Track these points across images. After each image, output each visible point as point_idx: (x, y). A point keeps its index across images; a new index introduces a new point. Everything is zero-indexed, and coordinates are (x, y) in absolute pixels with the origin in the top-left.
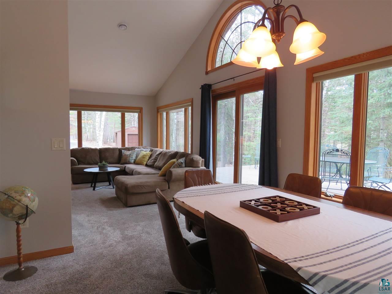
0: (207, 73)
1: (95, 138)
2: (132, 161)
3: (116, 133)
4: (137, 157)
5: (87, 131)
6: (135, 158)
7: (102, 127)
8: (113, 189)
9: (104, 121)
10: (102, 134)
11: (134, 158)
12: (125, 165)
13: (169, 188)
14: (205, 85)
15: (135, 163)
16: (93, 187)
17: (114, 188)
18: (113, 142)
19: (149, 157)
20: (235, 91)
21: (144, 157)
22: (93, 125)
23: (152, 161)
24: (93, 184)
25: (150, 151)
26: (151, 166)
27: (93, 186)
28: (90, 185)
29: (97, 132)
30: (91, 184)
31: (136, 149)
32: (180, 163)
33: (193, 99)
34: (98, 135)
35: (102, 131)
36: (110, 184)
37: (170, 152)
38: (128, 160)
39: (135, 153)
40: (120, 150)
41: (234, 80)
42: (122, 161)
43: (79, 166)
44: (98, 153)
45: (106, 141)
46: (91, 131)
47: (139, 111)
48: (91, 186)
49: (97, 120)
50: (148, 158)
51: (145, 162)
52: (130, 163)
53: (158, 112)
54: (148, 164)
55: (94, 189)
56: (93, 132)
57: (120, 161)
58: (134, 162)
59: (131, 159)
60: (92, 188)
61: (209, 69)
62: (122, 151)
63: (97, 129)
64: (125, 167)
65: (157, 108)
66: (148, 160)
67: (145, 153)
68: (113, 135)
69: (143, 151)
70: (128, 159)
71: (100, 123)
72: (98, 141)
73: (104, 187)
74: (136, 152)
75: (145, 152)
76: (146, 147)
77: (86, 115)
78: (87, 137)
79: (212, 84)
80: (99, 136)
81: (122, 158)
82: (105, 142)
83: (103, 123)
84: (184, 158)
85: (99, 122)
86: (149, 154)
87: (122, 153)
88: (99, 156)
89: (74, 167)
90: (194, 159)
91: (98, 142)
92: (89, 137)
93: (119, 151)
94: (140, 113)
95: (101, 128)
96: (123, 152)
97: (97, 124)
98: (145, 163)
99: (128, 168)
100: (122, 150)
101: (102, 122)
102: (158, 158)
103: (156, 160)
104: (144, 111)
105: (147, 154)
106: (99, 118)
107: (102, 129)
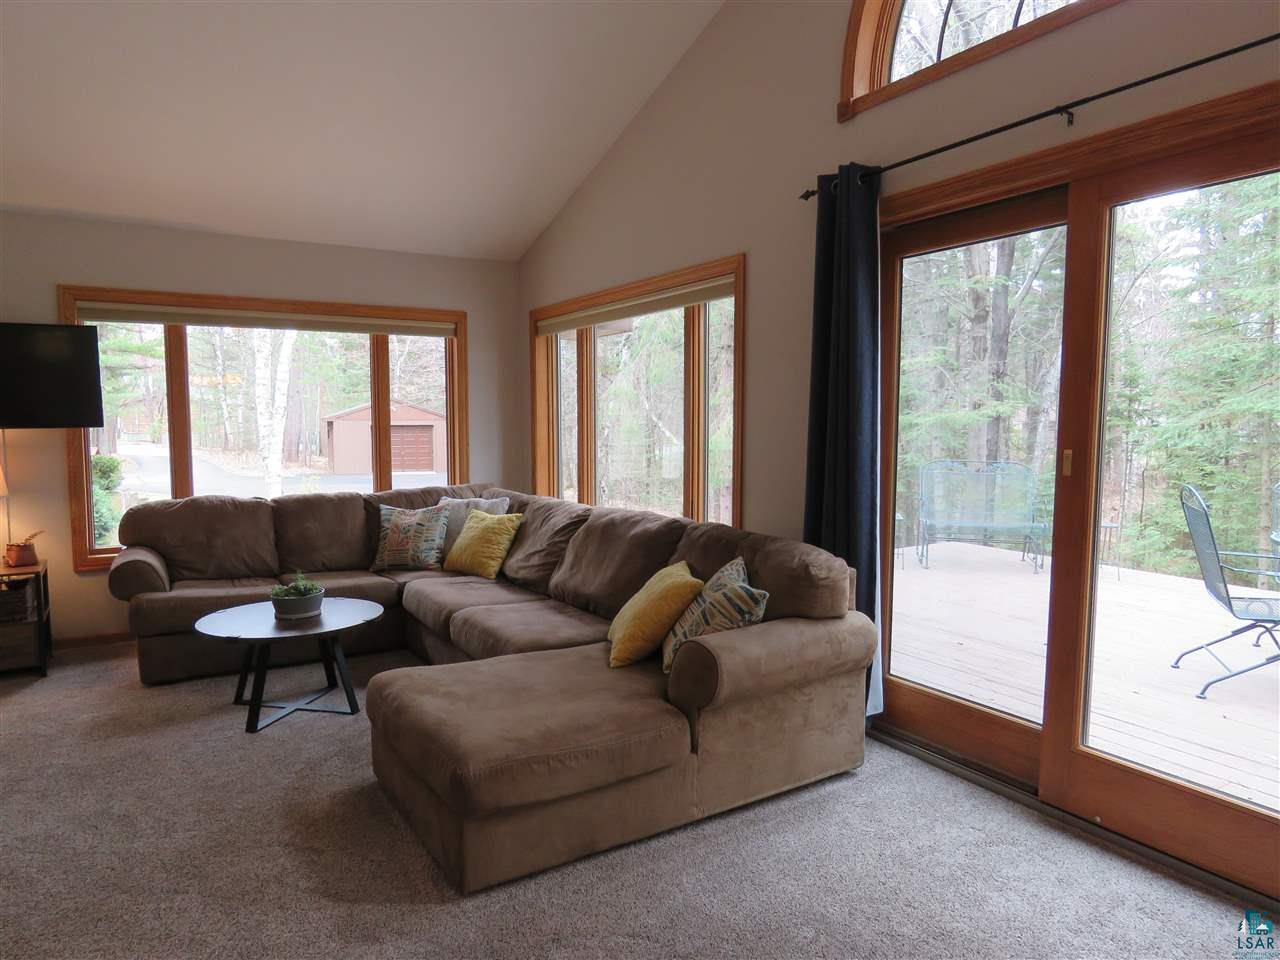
0: (848, 111)
1: (255, 441)
2: (432, 557)
3: (330, 424)
4: (451, 535)
5: (226, 415)
6: (442, 542)
7: (281, 400)
8: (351, 717)
9: (287, 379)
10: (279, 425)
11: (439, 542)
12: (402, 578)
13: (694, 749)
14: (848, 171)
15: (446, 566)
16: (244, 703)
17: (355, 710)
18: (318, 452)
19: (512, 537)
20: (1066, 185)
21: (487, 536)
22: (246, 394)
23: (535, 560)
24: (251, 679)
25: (509, 511)
26: (534, 587)
27: (247, 695)
28: (228, 688)
29: (262, 420)
30: (236, 679)
31: (445, 501)
32: (740, 597)
33: (744, 255)
34: (263, 431)
35: (279, 416)
36: (332, 685)
37: (636, 523)
38: (411, 552)
39: (443, 520)
40: (370, 506)
41: (1070, 122)
42: (384, 557)
43: (175, 593)
44: (266, 522)
45: (294, 449)
46: (240, 416)
47: (453, 326)
48: (239, 700)
49: (259, 374)
50: (505, 542)
51: (493, 563)
52: (418, 567)
53: (535, 332)
54: (509, 572)
55: (252, 727)
56: (246, 420)
57: (373, 560)
58: (441, 560)
59: (424, 545)
60: (242, 716)
61: (860, 90)
62: (379, 510)
63: (261, 408)
64: (401, 588)
65: (532, 313)
66: (510, 552)
67: (491, 518)
68: (318, 430)
69: (477, 506)
70: (410, 546)
71: (273, 387)
72: (265, 454)
73: (301, 704)
74: (447, 513)
75: (489, 515)
76: (485, 487)
77: (220, 361)
78: (226, 438)
79: (882, 166)
80: (268, 436)
81: (382, 543)
82: (290, 455)
83: (282, 387)
84: (738, 564)
85: (268, 382)
86: (509, 525)
87: (383, 518)
88: (272, 535)
89: (148, 601)
90: (813, 571)
91: (264, 459)
92: (231, 437)
93: (365, 509)
94: (456, 335)
95: (276, 405)
96: (382, 512)
97: (261, 392)
98: (494, 566)
99: (420, 596)
100: (382, 506)
101: (278, 384)
102: (564, 549)
103: (553, 557)
104: (473, 326)
105: (500, 522)
106: (266, 366)
107: (281, 411)
